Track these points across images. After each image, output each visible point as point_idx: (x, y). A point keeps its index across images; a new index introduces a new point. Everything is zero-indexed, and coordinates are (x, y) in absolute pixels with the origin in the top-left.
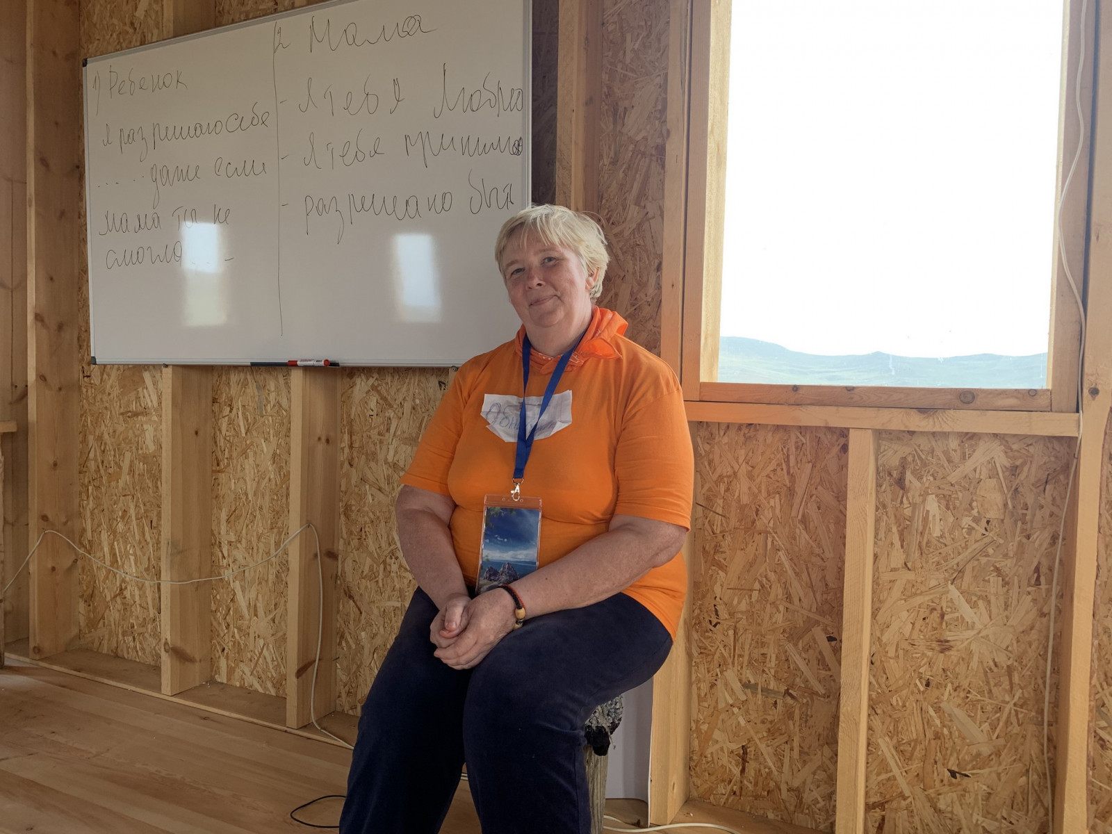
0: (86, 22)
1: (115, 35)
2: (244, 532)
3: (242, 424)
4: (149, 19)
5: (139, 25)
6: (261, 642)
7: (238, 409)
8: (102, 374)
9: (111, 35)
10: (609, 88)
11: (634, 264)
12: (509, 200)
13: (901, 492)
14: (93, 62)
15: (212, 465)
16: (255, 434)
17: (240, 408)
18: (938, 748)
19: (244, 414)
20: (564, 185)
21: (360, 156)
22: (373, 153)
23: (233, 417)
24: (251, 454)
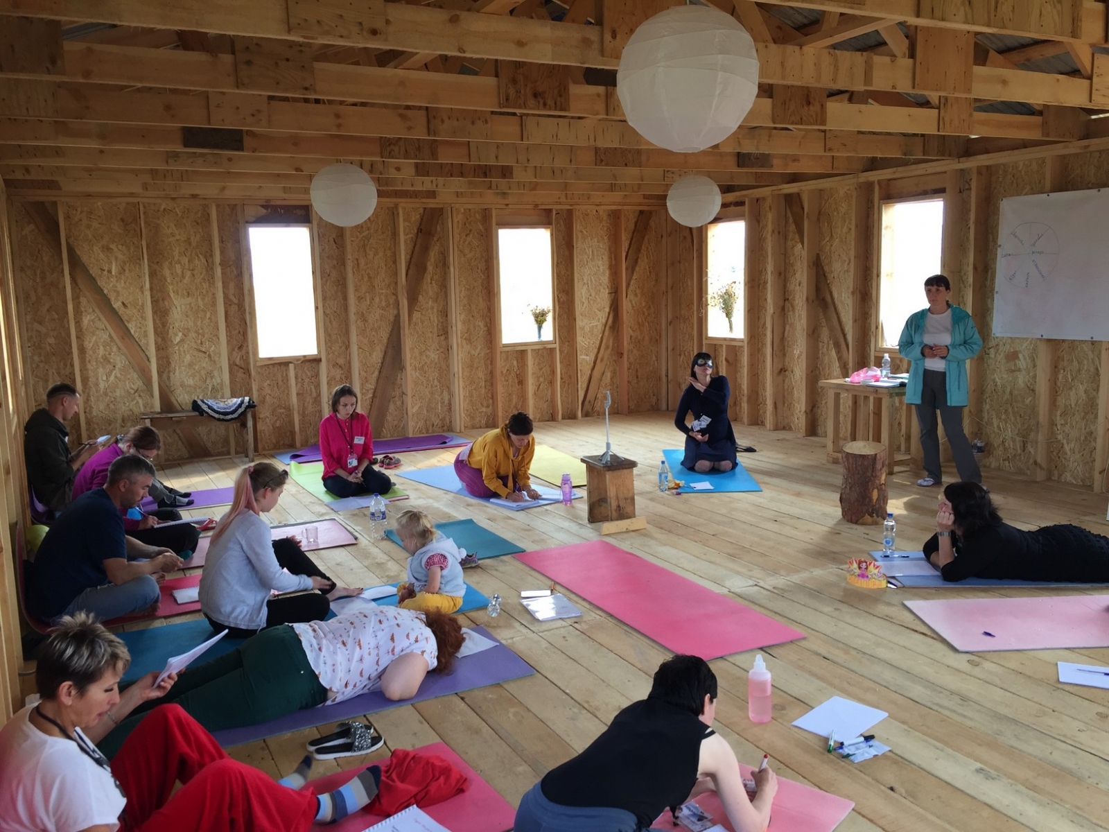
2: (1069, 420)
3: (1069, 377)
6: (1076, 464)
16: (1076, 381)
19: (1071, 373)
23: (1065, 374)
24: (1073, 389)
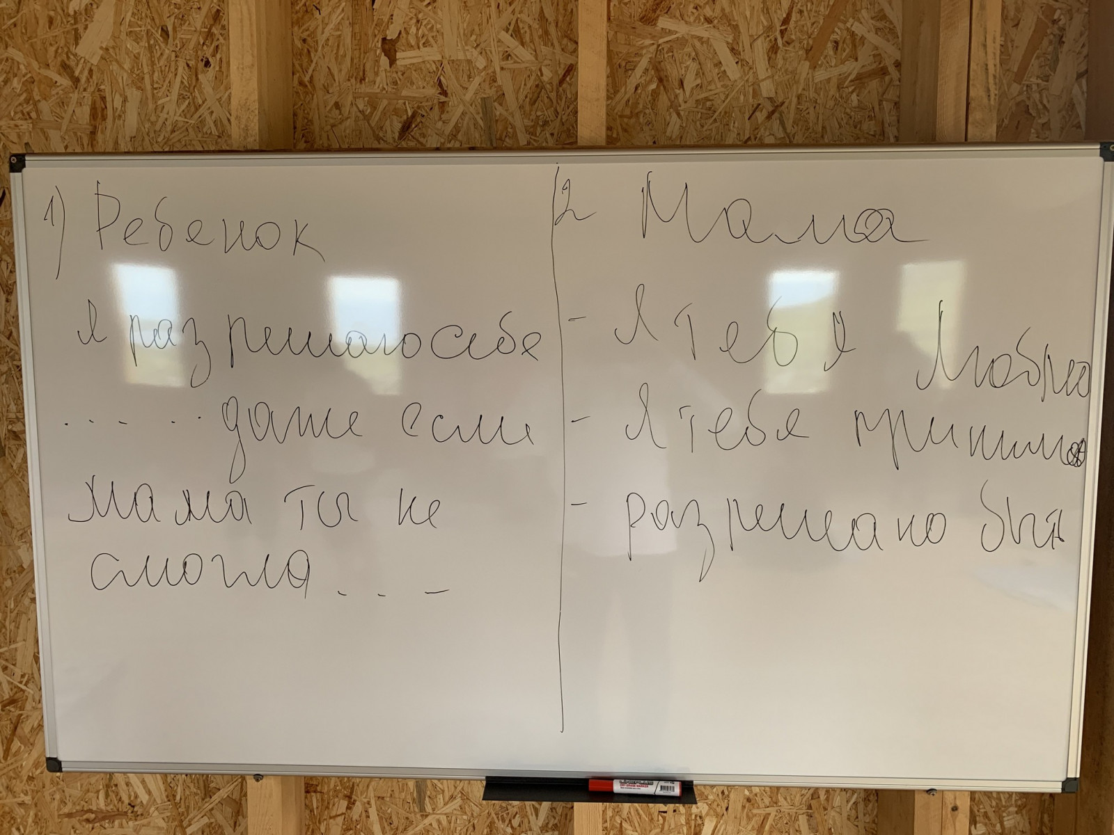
5: (86, 73)
7: (369, 803)
12: (1056, 534)
17: (373, 802)
21: (755, 436)
22: (783, 433)
23: (355, 817)
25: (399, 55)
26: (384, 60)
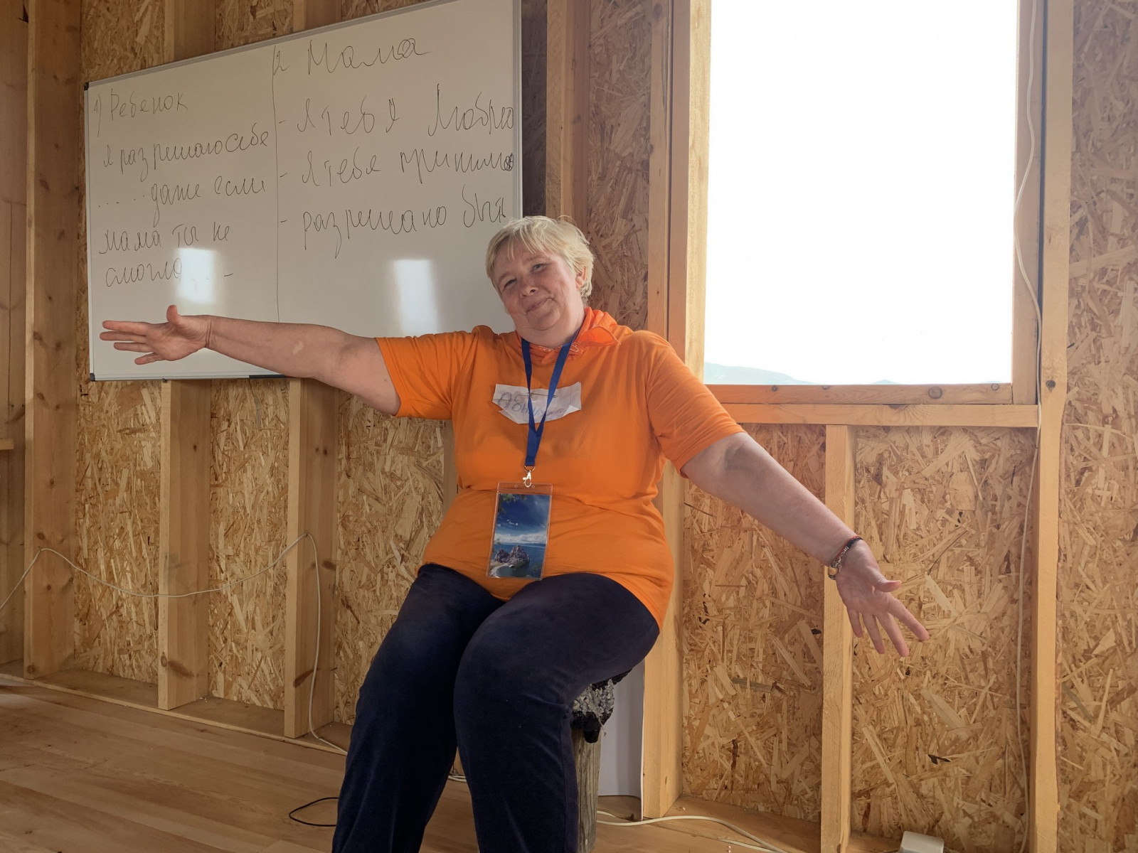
0: (87, 48)
1: (115, 61)
4: (149, 44)
5: (139, 50)
7: (237, 423)
8: (100, 392)
9: (112, 60)
10: (597, 106)
11: (622, 275)
12: (501, 213)
13: (879, 487)
14: (92, 86)
15: (210, 480)
17: (239, 423)
18: (919, 735)
20: (554, 198)
21: (357, 173)
22: (369, 170)
25: (257, 13)
26: (251, 17)
